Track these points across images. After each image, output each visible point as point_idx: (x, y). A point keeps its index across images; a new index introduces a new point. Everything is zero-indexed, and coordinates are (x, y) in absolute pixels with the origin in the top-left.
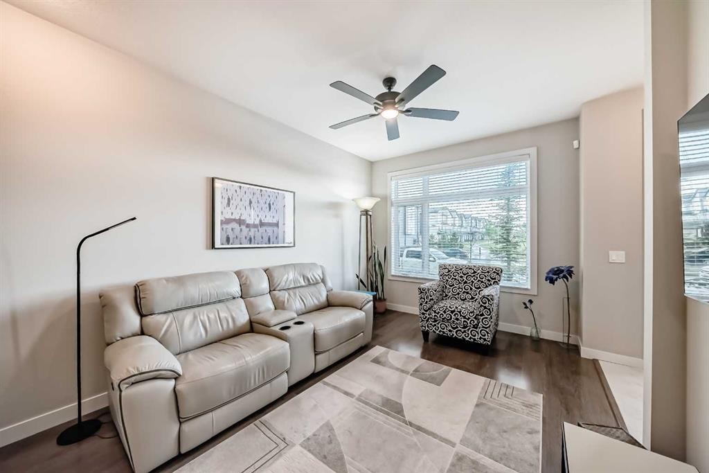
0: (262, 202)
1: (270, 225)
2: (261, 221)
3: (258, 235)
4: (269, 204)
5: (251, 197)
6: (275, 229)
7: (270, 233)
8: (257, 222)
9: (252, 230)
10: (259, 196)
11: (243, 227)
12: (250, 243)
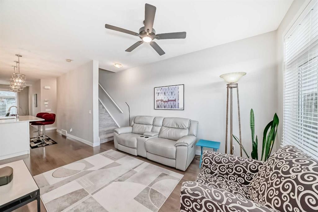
0: (169, 92)
1: (172, 101)
2: (168, 99)
3: (167, 105)
4: (172, 92)
5: (165, 91)
6: (174, 102)
7: (172, 104)
8: (167, 100)
9: (166, 103)
10: (168, 91)
11: (162, 102)
12: (165, 108)
